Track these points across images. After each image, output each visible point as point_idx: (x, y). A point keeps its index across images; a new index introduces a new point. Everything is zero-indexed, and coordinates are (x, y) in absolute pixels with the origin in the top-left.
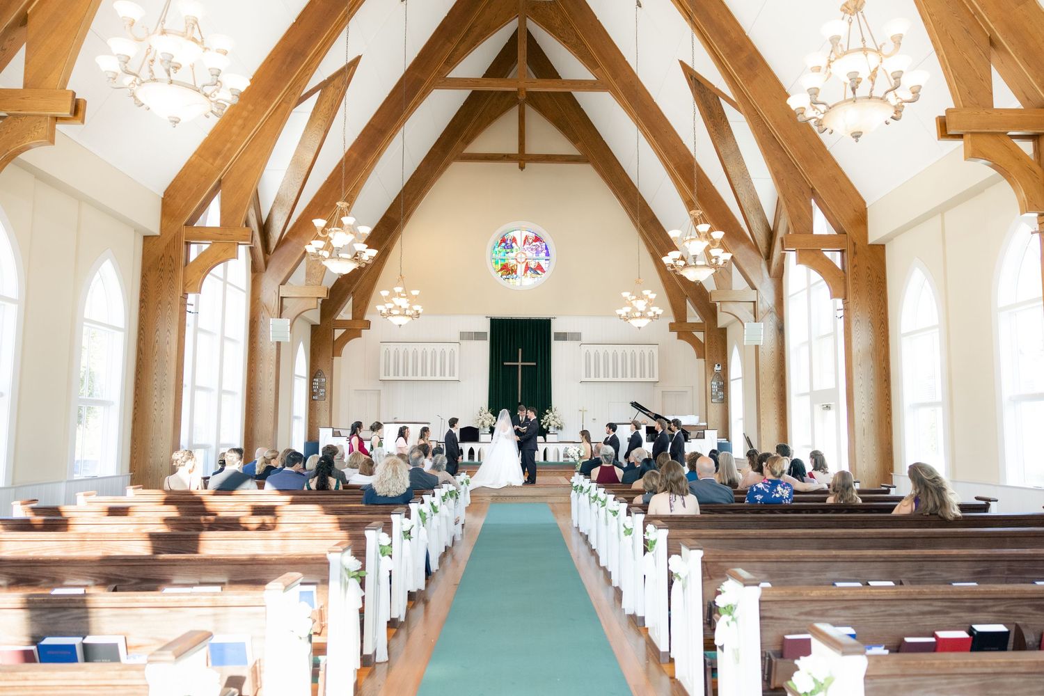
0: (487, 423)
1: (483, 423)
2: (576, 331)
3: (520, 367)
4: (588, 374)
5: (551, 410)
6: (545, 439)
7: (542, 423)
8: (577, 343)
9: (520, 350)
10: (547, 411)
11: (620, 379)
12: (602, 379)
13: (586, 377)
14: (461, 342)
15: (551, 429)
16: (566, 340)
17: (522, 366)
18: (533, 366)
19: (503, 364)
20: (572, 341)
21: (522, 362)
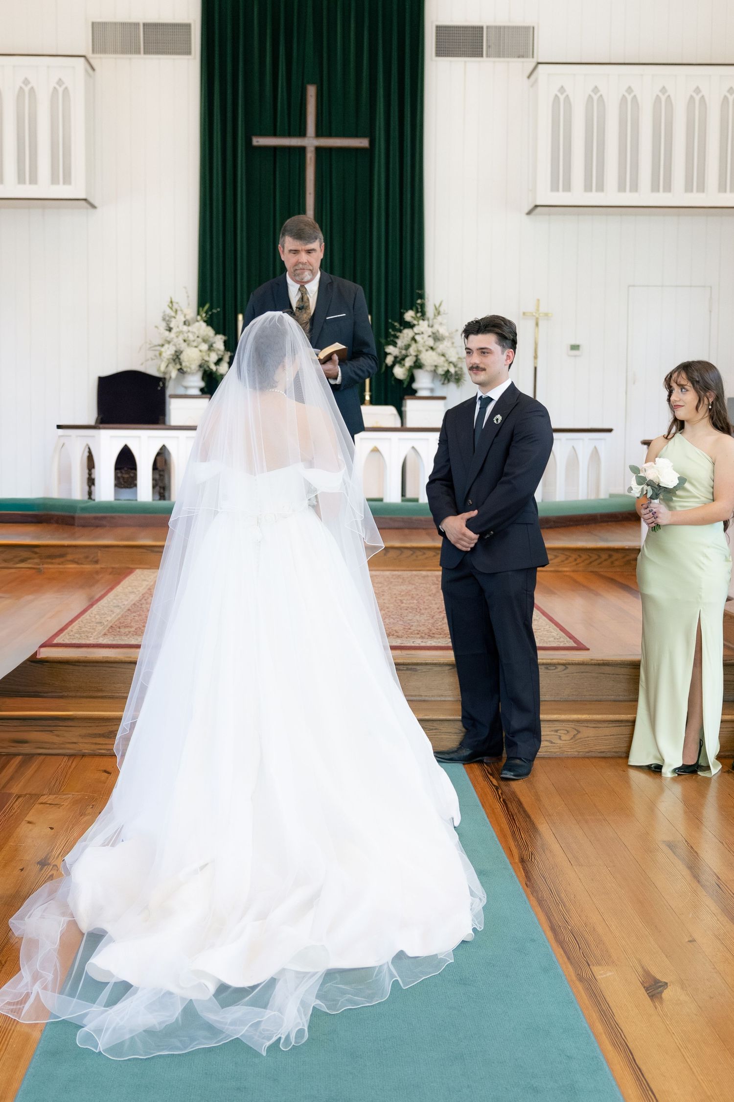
0: (192, 357)
1: (177, 357)
2: (518, 20)
3: (310, 157)
4: (560, 178)
5: (421, 312)
6: (401, 414)
7: (389, 360)
8: (519, 66)
9: (311, 91)
10: (409, 316)
11: (678, 196)
12: (611, 196)
13: (555, 188)
14: (96, 60)
15: (423, 382)
16: (482, 56)
17: (318, 150)
18: (357, 150)
19: (249, 141)
20: (502, 59)
21: (319, 134)
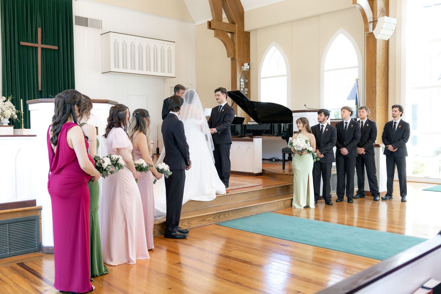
2: (97, 17)
3: (39, 50)
4: (117, 65)
8: (98, 31)
9: (39, 30)
11: (145, 72)
12: (129, 70)
13: (115, 67)
16: (87, 26)
17: (42, 48)
18: (54, 50)
19: (19, 43)
20: (93, 28)
21: (42, 43)
